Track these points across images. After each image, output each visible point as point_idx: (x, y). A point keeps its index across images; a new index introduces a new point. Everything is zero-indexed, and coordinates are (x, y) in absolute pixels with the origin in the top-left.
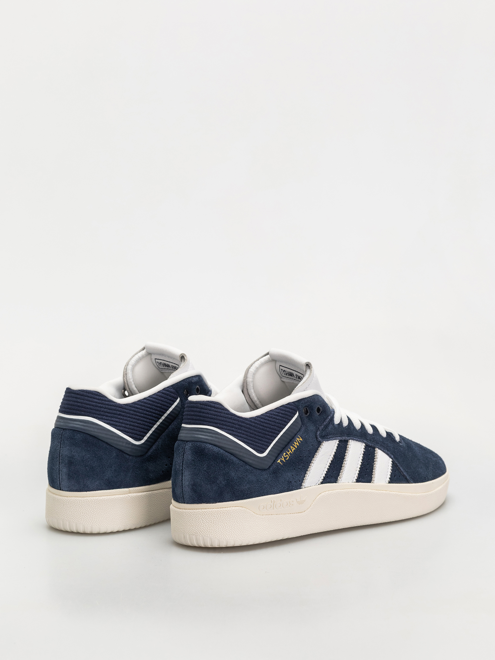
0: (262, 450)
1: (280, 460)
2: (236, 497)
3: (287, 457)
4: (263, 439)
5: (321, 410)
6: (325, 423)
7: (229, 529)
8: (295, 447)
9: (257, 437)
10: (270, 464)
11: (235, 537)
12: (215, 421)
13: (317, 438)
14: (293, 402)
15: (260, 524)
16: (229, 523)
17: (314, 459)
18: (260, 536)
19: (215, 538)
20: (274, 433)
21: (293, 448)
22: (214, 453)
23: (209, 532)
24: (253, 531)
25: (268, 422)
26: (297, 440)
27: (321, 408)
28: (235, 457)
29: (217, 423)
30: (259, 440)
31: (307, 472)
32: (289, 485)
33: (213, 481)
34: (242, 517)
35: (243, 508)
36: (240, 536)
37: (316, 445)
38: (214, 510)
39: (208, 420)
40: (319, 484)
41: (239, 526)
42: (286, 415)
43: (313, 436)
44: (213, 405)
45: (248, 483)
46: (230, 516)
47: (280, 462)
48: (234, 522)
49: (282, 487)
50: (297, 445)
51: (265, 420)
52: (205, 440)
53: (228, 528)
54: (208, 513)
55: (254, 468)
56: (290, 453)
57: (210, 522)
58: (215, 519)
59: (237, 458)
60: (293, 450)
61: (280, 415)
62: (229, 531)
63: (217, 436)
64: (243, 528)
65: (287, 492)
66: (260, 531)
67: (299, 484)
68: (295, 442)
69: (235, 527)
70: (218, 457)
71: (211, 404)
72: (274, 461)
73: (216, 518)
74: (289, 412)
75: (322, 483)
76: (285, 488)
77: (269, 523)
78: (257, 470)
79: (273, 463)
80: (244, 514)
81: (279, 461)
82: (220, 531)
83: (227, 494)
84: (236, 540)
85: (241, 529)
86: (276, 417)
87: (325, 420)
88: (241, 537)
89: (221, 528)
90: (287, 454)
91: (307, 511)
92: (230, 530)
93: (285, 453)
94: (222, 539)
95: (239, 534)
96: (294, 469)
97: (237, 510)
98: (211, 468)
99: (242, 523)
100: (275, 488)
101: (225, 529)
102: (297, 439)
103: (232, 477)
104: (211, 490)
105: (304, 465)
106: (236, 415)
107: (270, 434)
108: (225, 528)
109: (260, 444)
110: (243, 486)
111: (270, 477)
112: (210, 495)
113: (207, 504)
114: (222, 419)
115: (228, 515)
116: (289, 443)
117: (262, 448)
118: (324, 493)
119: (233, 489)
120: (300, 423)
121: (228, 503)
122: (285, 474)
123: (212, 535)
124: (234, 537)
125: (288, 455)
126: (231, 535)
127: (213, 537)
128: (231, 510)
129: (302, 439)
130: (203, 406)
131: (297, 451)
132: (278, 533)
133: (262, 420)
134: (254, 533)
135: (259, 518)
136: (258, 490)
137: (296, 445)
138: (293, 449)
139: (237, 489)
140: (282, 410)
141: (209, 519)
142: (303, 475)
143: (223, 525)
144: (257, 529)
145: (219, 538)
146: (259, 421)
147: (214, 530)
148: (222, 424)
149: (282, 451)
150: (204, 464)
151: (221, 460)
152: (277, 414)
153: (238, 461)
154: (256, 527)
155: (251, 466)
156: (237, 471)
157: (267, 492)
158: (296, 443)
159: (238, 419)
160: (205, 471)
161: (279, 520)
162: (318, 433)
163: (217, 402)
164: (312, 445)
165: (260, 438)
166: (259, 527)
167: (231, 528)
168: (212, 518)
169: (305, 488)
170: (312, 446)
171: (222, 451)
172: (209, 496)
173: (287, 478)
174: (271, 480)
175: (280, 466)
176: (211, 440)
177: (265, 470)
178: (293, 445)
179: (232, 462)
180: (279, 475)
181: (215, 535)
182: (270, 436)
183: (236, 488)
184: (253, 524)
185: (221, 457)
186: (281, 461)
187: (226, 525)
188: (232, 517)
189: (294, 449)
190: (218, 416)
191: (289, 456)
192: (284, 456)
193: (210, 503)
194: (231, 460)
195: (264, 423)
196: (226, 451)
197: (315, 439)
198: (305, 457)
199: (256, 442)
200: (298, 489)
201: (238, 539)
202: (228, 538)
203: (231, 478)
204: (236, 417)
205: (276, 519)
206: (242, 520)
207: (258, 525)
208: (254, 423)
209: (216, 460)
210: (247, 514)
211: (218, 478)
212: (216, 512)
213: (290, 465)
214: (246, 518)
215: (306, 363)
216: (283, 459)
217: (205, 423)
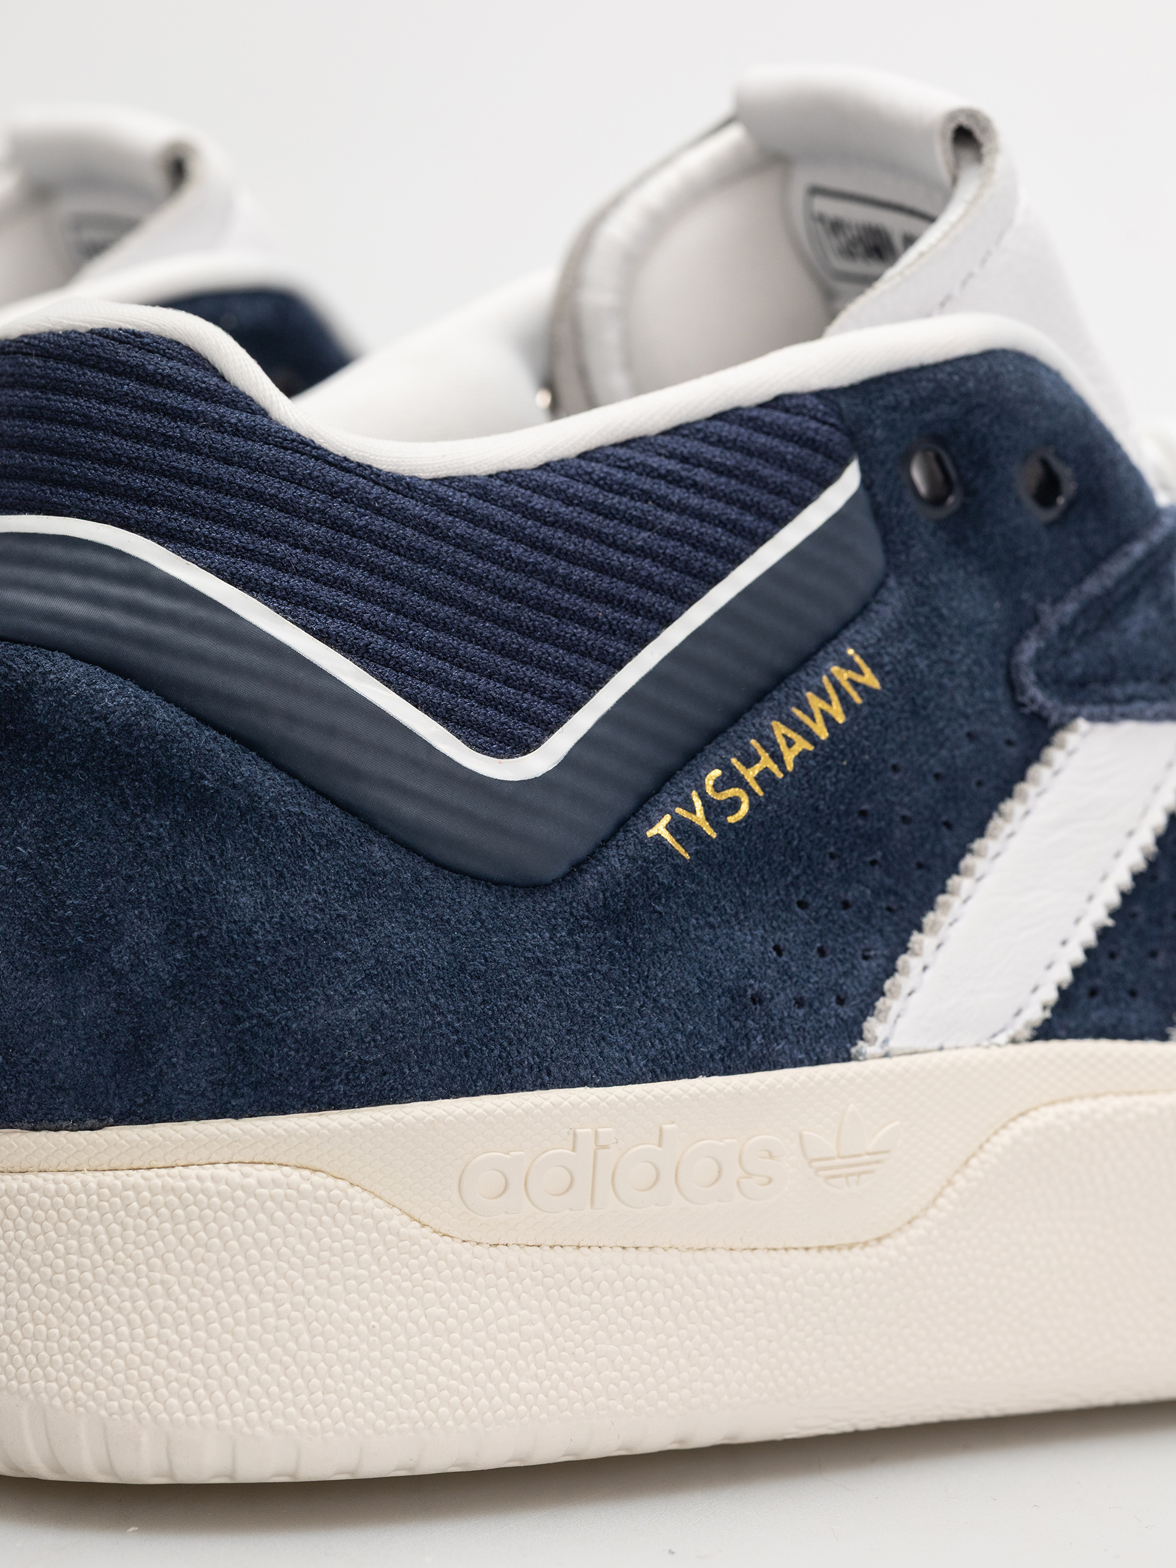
0: (519, 728)
1: (667, 818)
2: (256, 1086)
3: (735, 804)
4: (535, 648)
5: (1069, 487)
6: (1092, 586)
7: (188, 1342)
8: (808, 735)
9: (483, 628)
10: (581, 848)
11: (239, 1405)
12: (138, 481)
13: (1013, 686)
14: (821, 395)
15: (462, 1312)
16: (192, 1291)
17: (986, 845)
18: (460, 1412)
19: (71, 1404)
20: (635, 608)
21: (792, 734)
22: (98, 730)
23: (32, 1358)
24: (395, 1371)
25: (587, 518)
26: (831, 677)
27: (1065, 473)
28: (279, 767)
29: (150, 500)
30: (503, 650)
31: (916, 937)
32: (737, 1024)
33: (77, 948)
34: (300, 1247)
35: (317, 1178)
36: (279, 1404)
37: (1009, 743)
38: (75, 1179)
39: (94, 472)
40: (1014, 1041)
41: (272, 1321)
42: (751, 478)
43: (976, 669)
44: (136, 356)
45: (369, 976)
46: (202, 1234)
47: (666, 835)
48: (231, 1284)
49: (679, 1037)
50: (828, 719)
51: (569, 501)
52: (46, 628)
53: (177, 1333)
54: (28, 1203)
55: (439, 865)
56: (765, 778)
57: (43, 1281)
58: (81, 1253)
59: (292, 774)
60: (789, 757)
61: (702, 475)
62: (187, 1359)
63: (140, 595)
64: (305, 1337)
65: (719, 1074)
66: (467, 1375)
67: (832, 1022)
68: (809, 695)
69: (242, 1330)
70: (128, 755)
71: (121, 349)
72: (622, 824)
73: (90, 1246)
74: (781, 462)
75: (1044, 1032)
76: (705, 1040)
77: (552, 1315)
78: (467, 886)
79: (605, 843)
80: (321, 1223)
81: (660, 829)
82: (111, 1352)
83: (189, 1058)
84: (246, 1430)
85: (291, 1345)
86: (662, 488)
87: (1094, 562)
88: (292, 1409)
89: (125, 1329)
90: (731, 778)
91: (901, 1239)
92: (199, 1351)
93: (717, 773)
94: (130, 1416)
95: (274, 1389)
96: (802, 905)
97: (260, 1191)
98: (66, 844)
99: (300, 1299)
100: (611, 1038)
101: (155, 1340)
102: (835, 669)
103: (233, 926)
104: (63, 1022)
105: (889, 882)
106: (319, 448)
107: (598, 611)
108: (154, 1327)
109: (507, 681)
110: (328, 998)
111: (578, 948)
112: (56, 1063)
113: (34, 1129)
114: (196, 465)
115: (183, 1227)
116: (761, 696)
117: (512, 711)
118: (1060, 1108)
119: (239, 1020)
120: (874, 555)
121: (191, 1128)
122: (707, 934)
123: (54, 1385)
124: (224, 1407)
125: (742, 783)
126: (201, 1391)
127: (57, 1402)
128: (209, 1184)
129: (882, 681)
130: (60, 370)
131: (829, 768)
132: (629, 1397)
133: (538, 502)
134: (410, 1382)
135: (458, 1270)
136: (460, 1042)
137: (819, 717)
138: (790, 743)
139: (270, 1025)
140: (721, 442)
141: (35, 1251)
142: (882, 961)
143: (142, 1303)
144: (435, 1356)
145: (103, 1413)
146: (515, 507)
147: (66, 1340)
148: (196, 510)
149: (694, 757)
150: (21, 816)
151: (155, 781)
152: (672, 465)
153: (301, 804)
154: (428, 1335)
155: (411, 849)
156: (282, 875)
157: (543, 1059)
158: (826, 707)
159: (332, 474)
160: (25, 865)
161: (647, 1294)
162: (1029, 648)
163: (171, 341)
164: (970, 735)
165: (505, 636)
166: (456, 1336)
167: (202, 1334)
168: (60, 1247)
169: (887, 1055)
170: (968, 748)
171: (164, 714)
172: (45, 1067)
173: (730, 971)
174: (584, 974)
175: (667, 867)
176: (88, 625)
177: (533, 887)
178: (790, 715)
179: (243, 801)
180: (661, 939)
181: (76, 1380)
182: (594, 624)
183: (260, 1015)
184: (404, 1313)
185: (156, 764)
186: (681, 829)
187: (166, 1309)
188: (216, 1241)
189: (802, 744)
190: (167, 441)
191: (750, 792)
192: (709, 790)
193: (57, 1130)
194: (234, 786)
195: (556, 523)
196: (204, 720)
197: (1001, 693)
198: (905, 820)
199: (471, 666)
200: (819, 1062)
201: (260, 1429)
202: (180, 1415)
203: (229, 931)
204: (317, 458)
205: (618, 1284)
206: (304, 1276)
207: (451, 1321)
208: (468, 516)
209: (115, 783)
210: (348, 1227)
211: (119, 923)
212: (95, 1197)
213: (761, 869)
214: (337, 1259)
215: (952, 116)
216: (699, 817)
217: (61, 495)
